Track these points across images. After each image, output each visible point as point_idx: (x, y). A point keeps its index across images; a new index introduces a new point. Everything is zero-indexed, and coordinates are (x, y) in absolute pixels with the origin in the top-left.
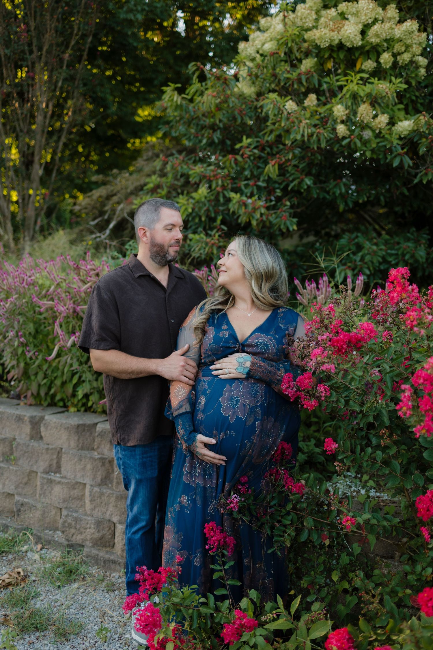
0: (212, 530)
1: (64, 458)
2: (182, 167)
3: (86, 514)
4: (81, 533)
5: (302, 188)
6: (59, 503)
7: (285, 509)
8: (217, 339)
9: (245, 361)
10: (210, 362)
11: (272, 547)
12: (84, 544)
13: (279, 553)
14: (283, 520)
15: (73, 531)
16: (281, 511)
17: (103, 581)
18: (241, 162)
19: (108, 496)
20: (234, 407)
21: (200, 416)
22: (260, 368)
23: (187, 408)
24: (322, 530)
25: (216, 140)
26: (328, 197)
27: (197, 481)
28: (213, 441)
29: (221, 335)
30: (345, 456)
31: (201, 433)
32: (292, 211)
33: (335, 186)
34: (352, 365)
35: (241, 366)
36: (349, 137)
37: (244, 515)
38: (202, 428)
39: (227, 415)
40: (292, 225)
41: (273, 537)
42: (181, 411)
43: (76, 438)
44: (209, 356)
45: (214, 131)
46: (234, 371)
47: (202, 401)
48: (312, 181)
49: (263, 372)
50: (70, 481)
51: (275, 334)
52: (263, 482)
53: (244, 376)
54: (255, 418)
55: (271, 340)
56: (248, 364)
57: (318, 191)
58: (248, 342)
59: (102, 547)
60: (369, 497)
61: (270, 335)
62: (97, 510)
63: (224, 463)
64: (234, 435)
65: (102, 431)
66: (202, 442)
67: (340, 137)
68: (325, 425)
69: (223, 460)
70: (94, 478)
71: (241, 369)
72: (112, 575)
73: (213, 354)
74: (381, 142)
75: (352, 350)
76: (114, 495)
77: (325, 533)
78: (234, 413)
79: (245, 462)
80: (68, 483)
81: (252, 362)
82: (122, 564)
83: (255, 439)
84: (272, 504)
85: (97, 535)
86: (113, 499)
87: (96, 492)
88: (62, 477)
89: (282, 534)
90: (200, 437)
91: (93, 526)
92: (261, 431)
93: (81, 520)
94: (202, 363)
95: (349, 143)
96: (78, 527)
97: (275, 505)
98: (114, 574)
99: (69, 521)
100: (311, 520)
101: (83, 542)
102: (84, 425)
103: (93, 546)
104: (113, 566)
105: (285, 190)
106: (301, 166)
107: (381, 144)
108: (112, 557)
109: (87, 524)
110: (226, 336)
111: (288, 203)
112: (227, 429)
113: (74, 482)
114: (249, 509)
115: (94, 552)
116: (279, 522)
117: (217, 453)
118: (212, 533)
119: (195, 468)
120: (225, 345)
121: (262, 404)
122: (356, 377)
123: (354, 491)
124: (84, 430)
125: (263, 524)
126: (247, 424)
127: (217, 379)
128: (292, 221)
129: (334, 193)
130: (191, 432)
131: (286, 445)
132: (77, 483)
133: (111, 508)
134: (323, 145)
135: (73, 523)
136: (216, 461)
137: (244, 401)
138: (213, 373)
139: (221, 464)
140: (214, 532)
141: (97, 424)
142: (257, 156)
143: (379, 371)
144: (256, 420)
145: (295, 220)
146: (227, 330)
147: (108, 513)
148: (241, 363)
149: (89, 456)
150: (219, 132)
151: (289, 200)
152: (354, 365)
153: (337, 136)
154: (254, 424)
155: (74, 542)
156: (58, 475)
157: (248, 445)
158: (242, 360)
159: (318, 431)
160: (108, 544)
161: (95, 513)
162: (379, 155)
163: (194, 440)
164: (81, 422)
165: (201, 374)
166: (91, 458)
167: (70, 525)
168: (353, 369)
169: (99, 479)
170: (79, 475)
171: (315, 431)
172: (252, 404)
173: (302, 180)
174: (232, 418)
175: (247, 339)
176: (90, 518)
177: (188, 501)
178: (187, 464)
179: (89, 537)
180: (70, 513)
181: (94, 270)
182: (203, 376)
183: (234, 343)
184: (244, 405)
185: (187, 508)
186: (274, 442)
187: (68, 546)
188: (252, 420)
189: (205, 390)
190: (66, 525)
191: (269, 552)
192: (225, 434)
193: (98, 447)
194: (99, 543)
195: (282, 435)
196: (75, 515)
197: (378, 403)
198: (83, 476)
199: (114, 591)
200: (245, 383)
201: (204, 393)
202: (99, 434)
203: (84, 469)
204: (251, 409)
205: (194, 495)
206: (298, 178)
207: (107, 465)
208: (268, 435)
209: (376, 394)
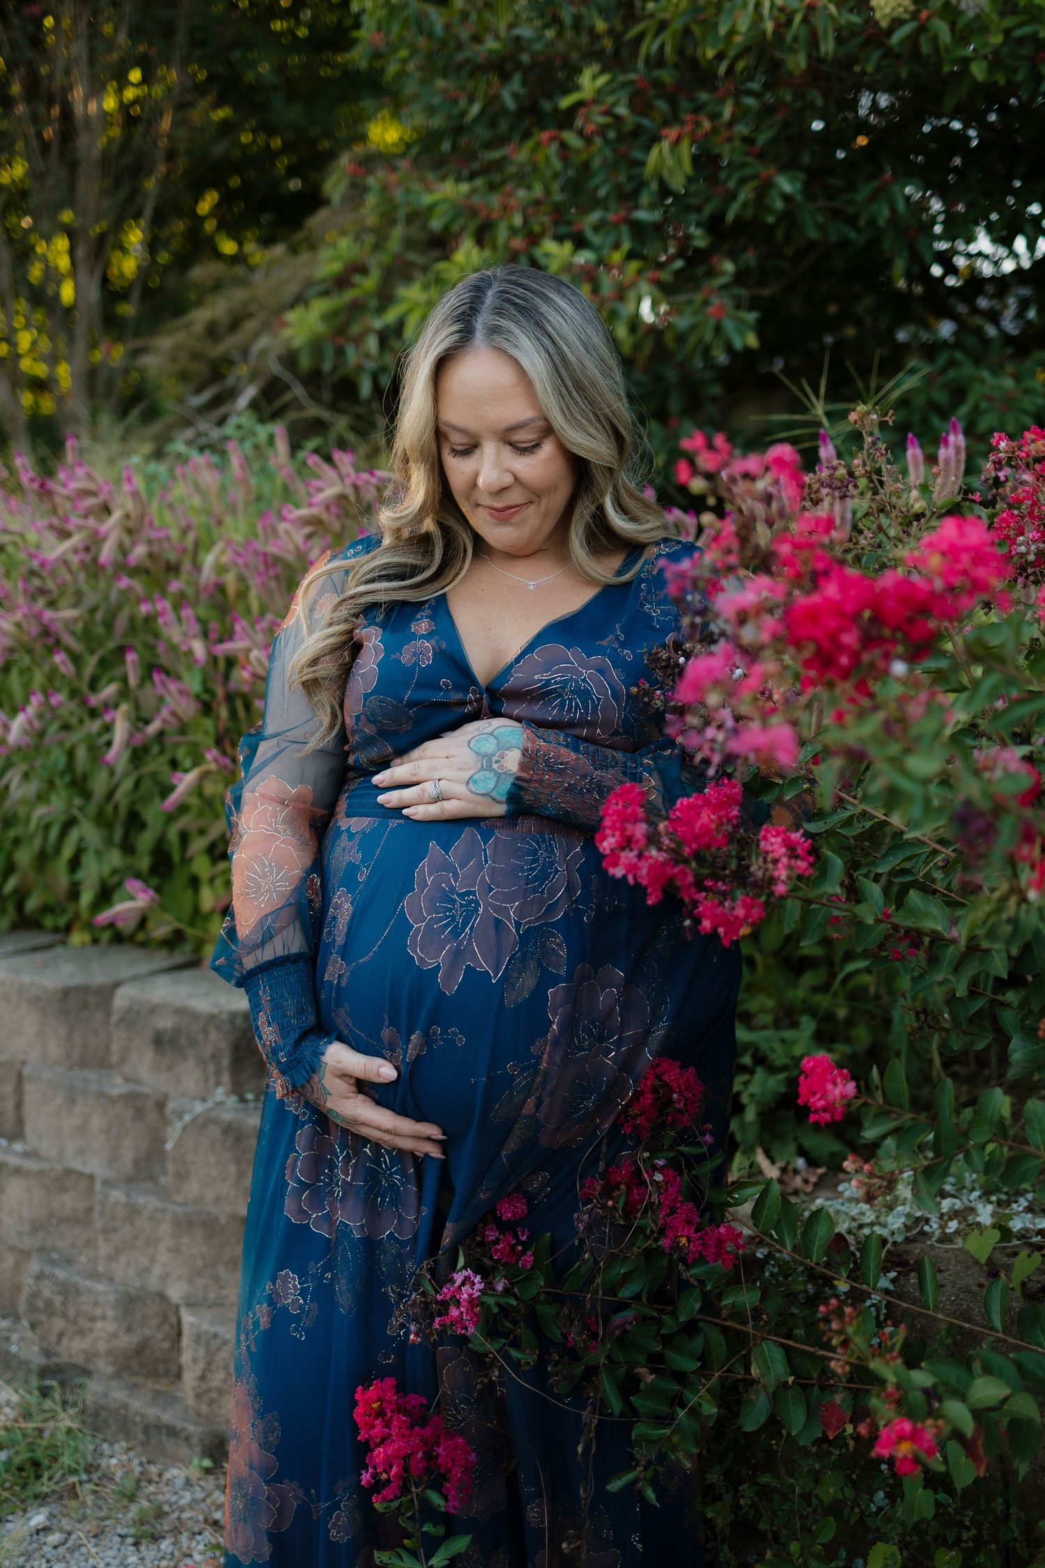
0: (380, 1413)
1: (32, 1092)
2: (407, 191)
3: (94, 1275)
4: (82, 1333)
5: (769, 209)
6: (20, 1234)
7: (674, 1314)
8: (392, 677)
9: (503, 748)
10: (372, 762)
11: (629, 1463)
12: (91, 1367)
13: (650, 1495)
14: (670, 1354)
15: (59, 1323)
16: (659, 1322)
17: (132, 1498)
18: (578, 152)
19: (151, 1218)
20: (456, 933)
21: (335, 970)
22: (561, 772)
23: (290, 941)
24: (823, 1388)
25: (510, 103)
26: (852, 234)
27: (340, 1217)
28: (385, 1071)
29: (406, 657)
30: (891, 1125)
31: (341, 1039)
32: (742, 292)
33: (874, 196)
34: (887, 726)
35: (489, 768)
36: (915, 15)
37: (516, 1344)
38: (343, 1018)
39: (431, 963)
40: (742, 334)
41: (630, 1426)
42: (268, 954)
43: (63, 1031)
44: (368, 742)
45: (505, 77)
46: (460, 789)
47: (343, 907)
48: (798, 185)
49: (570, 788)
50: (45, 1166)
51: (624, 645)
52: (581, 1220)
53: (501, 809)
54: (544, 971)
55: (602, 672)
56: (513, 760)
57: (820, 219)
58: (511, 682)
59: (147, 1376)
60: (1006, 1233)
61: (601, 651)
62: (123, 1259)
63: (435, 1152)
64: (461, 1041)
65: (130, 1010)
66: (344, 1075)
67: (884, 24)
68: (851, 967)
69: (429, 1139)
70: (114, 1158)
71: (487, 783)
72: (167, 1475)
73: (383, 733)
74: (1020, 25)
75: (887, 657)
76: (169, 1217)
77: (838, 1398)
78: (457, 955)
79: (512, 1144)
80: (41, 1173)
81: (525, 752)
82: (195, 1441)
83: (547, 1056)
84: (625, 1293)
85: (127, 1341)
86: (166, 1228)
87: (117, 1202)
88: (26, 1155)
89: (665, 1409)
90: (338, 1056)
91: (110, 1313)
92: (570, 1025)
93: (78, 1292)
94: (352, 768)
95: (914, 38)
96: (72, 1312)
97: (637, 1297)
98: (175, 1472)
99: (47, 1293)
100: (778, 1355)
101: (88, 1360)
102: (83, 990)
103: (117, 1375)
104: (170, 1445)
105: (714, 225)
106: (762, 139)
107: (1018, 33)
108: (167, 1417)
109: (96, 1304)
110: (427, 661)
111: (729, 267)
112: (431, 1021)
113: (58, 1167)
114: (534, 1321)
115: (118, 1394)
116: (656, 1362)
117: (402, 1112)
118: (378, 1429)
119: (332, 1166)
120: (424, 695)
121: (572, 919)
122: (905, 784)
123: (954, 1214)
124: (85, 1006)
125: (592, 1371)
126: (510, 1000)
127: (394, 823)
128: (741, 321)
129: (872, 222)
130: (304, 1036)
131: (673, 1075)
132: (69, 1172)
133: (163, 1257)
134: (828, 47)
135: (58, 1300)
136: (407, 1144)
137: (498, 909)
138: (381, 799)
139: (427, 1155)
140: (387, 1424)
141: (117, 985)
142: (628, 127)
143: (1028, 759)
144: (546, 980)
145: (751, 317)
146: (427, 637)
147: (157, 1270)
148: (488, 757)
149: (94, 1087)
150: (517, 79)
151: (732, 256)
152: (896, 726)
153: (871, 22)
154: (538, 995)
155: (64, 1359)
156: (18, 1147)
157: (521, 1081)
158: (489, 746)
159: (825, 988)
160: (162, 1368)
161: (120, 1269)
162: (1016, 71)
163: (314, 1066)
164: (78, 980)
165: (342, 806)
166: (101, 1095)
167: (49, 1307)
168: (894, 749)
169: (128, 1158)
170: (71, 1147)
171: (815, 990)
172: (528, 921)
173: (768, 184)
174: (449, 976)
175: (510, 668)
176: (100, 1287)
177: (303, 1293)
178: (302, 1151)
179: (102, 1346)
180: (47, 1270)
181: (93, 494)
182: (349, 815)
183: (457, 687)
184: (498, 924)
185: (297, 1318)
186: (626, 1065)
187: (44, 1372)
188: (527, 981)
189: (353, 869)
190: (40, 1304)
191: (615, 1486)
192: (427, 1038)
193: (123, 1060)
194: (134, 1365)
195: (659, 1032)
196: (61, 1274)
197: (1024, 899)
198: (82, 1151)
199: (156, 1538)
200: (502, 835)
201: (349, 882)
202: (122, 1020)
203: (82, 1129)
204: (525, 938)
205: (326, 1269)
206: (755, 177)
207: (152, 1116)
208: (601, 1038)
209: (1012, 862)
